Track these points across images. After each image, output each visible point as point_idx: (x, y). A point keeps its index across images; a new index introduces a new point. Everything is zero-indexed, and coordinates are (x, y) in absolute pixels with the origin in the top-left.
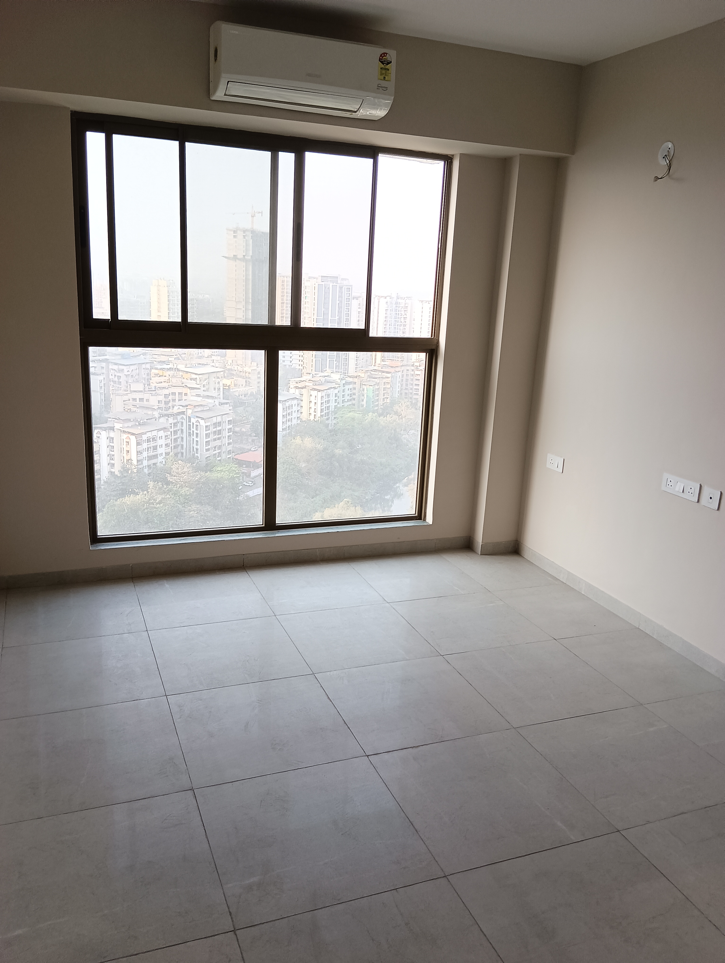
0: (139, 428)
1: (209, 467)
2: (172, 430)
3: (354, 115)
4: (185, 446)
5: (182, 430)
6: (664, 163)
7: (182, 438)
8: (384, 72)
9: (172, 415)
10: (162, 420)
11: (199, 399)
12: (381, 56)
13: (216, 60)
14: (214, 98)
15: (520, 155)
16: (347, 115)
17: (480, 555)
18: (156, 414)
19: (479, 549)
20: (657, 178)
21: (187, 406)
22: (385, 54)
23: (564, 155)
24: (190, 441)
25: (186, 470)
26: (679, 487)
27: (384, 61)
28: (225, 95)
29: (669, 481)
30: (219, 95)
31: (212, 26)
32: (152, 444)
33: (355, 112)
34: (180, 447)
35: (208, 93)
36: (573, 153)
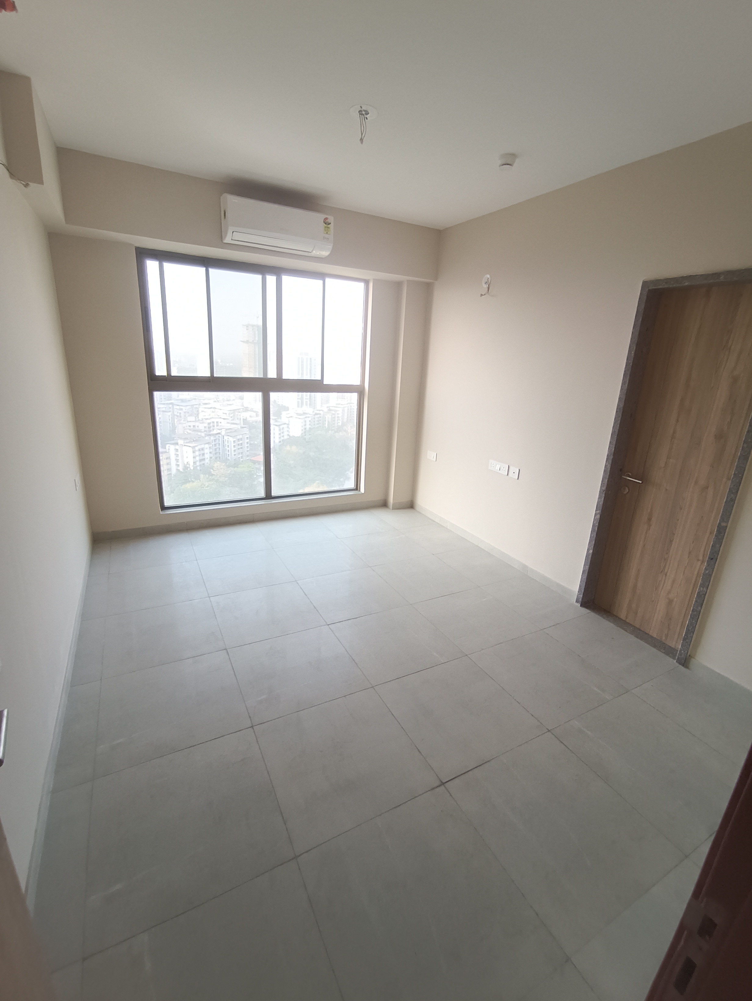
0: (193, 443)
1: (236, 464)
2: (213, 443)
3: (309, 254)
4: (221, 453)
5: (219, 444)
6: (486, 286)
7: (219, 448)
8: (327, 229)
9: (213, 435)
10: (207, 438)
11: (229, 425)
12: (324, 219)
13: (225, 218)
14: (225, 241)
15: (407, 280)
16: (306, 254)
17: (393, 509)
18: (203, 434)
19: (391, 507)
20: (482, 295)
21: (221, 429)
22: (326, 219)
23: (433, 281)
24: (224, 449)
25: (222, 467)
26: (498, 467)
27: (326, 222)
28: (232, 240)
29: (492, 464)
30: (228, 240)
31: (221, 197)
32: (202, 452)
33: (311, 252)
34: (218, 454)
35: (221, 238)
36: (436, 278)
